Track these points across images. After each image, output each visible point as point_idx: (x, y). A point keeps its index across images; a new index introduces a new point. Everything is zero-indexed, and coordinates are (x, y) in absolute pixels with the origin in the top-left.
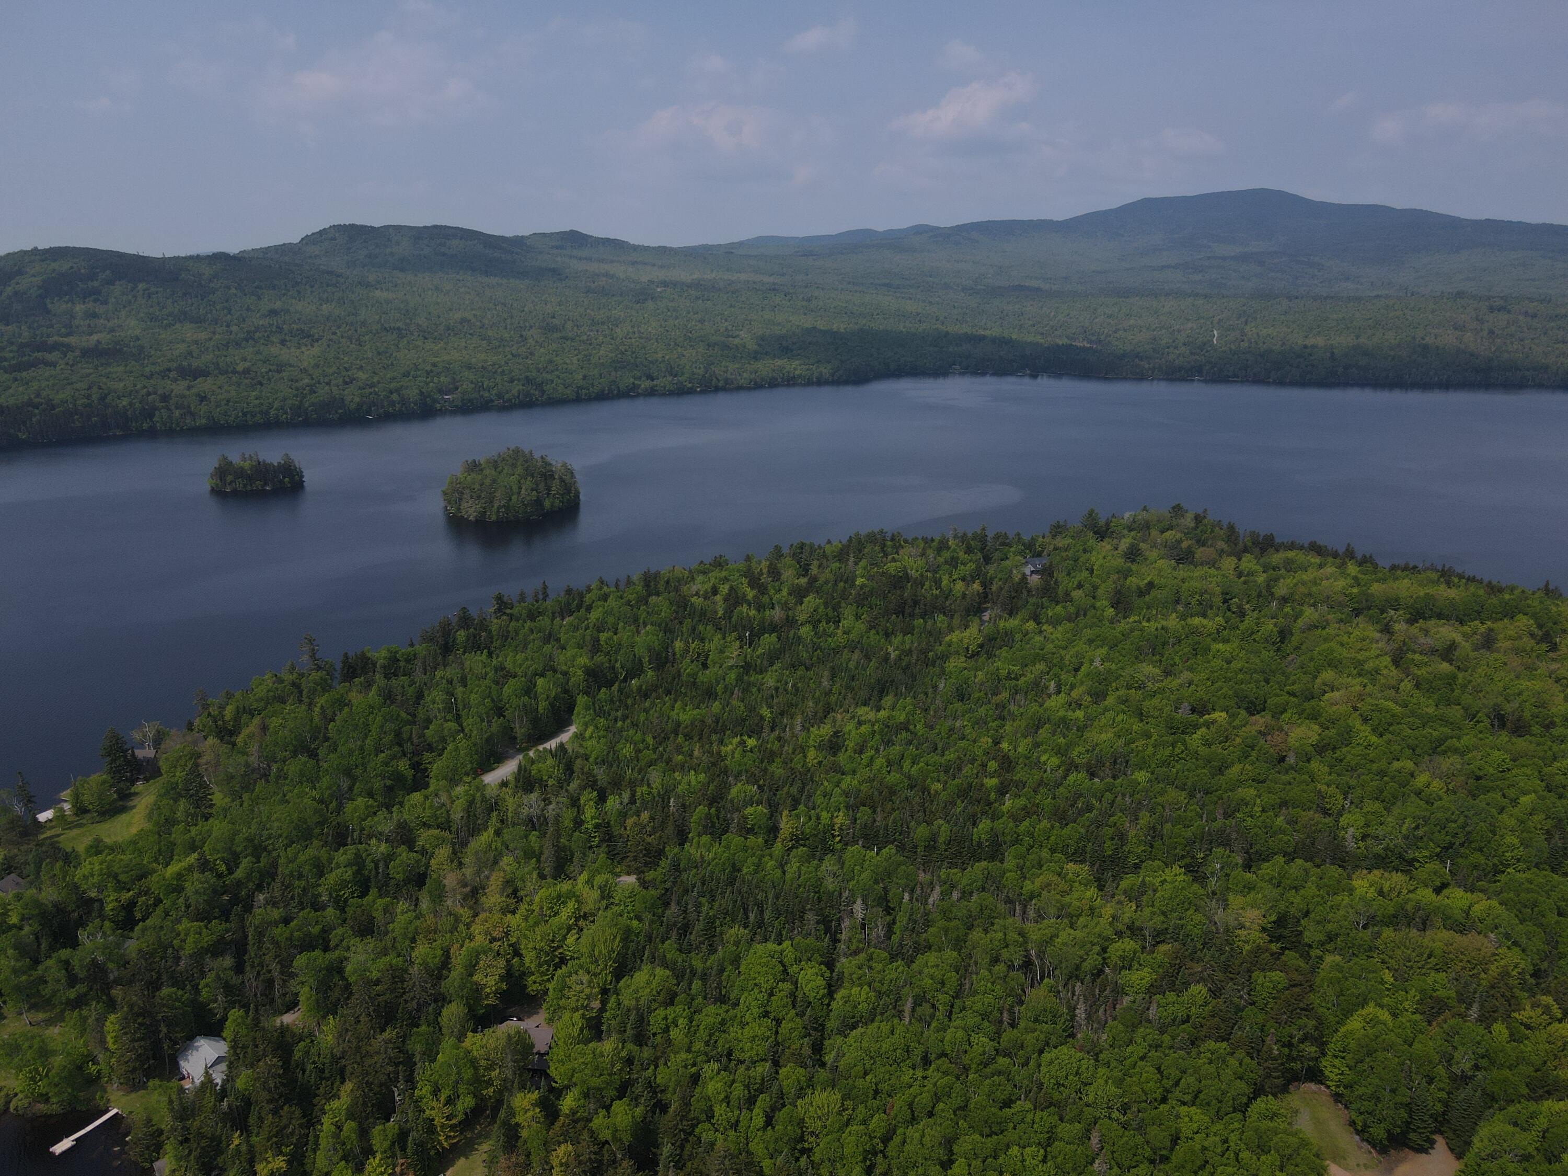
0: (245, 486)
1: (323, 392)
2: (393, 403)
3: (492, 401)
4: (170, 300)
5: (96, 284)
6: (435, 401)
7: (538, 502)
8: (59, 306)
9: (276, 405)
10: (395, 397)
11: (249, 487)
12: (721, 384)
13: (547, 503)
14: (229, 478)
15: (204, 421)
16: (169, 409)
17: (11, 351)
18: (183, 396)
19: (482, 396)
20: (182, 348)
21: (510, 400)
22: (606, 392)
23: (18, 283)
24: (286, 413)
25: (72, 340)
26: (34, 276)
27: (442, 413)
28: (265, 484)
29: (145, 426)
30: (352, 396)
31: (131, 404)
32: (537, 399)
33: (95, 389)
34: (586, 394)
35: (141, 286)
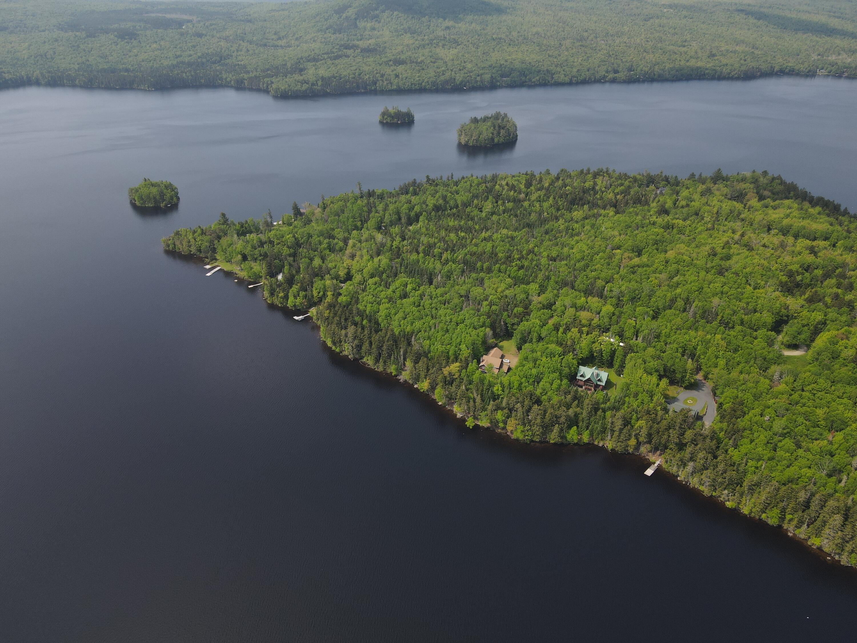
0: (391, 120)
1: (448, 75)
2: (477, 82)
3: (526, 82)
4: (406, 21)
5: (377, 12)
6: (497, 81)
7: (493, 139)
8: (361, 24)
9: (426, 80)
10: (478, 78)
11: (392, 122)
12: (656, 77)
13: (496, 140)
14: (385, 117)
15: (395, 87)
16: (383, 81)
17: (336, 49)
18: (390, 75)
19: (521, 79)
20: (400, 48)
21: (535, 82)
22: (587, 79)
23: (348, 12)
24: (429, 84)
25: (360, 43)
26: (355, 8)
27: (501, 87)
28: (399, 120)
29: (373, 88)
30: (459, 78)
31: (369, 78)
32: (549, 82)
33: (357, 71)
34: (575, 80)
35: (396, 13)
